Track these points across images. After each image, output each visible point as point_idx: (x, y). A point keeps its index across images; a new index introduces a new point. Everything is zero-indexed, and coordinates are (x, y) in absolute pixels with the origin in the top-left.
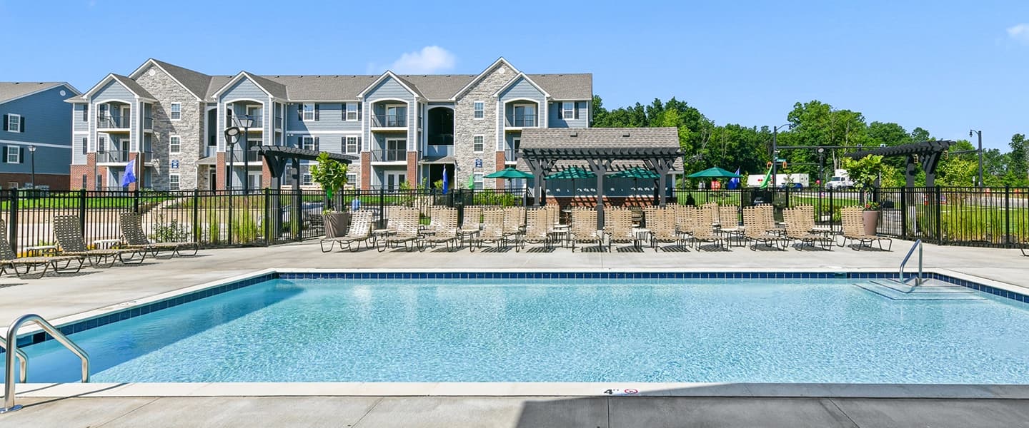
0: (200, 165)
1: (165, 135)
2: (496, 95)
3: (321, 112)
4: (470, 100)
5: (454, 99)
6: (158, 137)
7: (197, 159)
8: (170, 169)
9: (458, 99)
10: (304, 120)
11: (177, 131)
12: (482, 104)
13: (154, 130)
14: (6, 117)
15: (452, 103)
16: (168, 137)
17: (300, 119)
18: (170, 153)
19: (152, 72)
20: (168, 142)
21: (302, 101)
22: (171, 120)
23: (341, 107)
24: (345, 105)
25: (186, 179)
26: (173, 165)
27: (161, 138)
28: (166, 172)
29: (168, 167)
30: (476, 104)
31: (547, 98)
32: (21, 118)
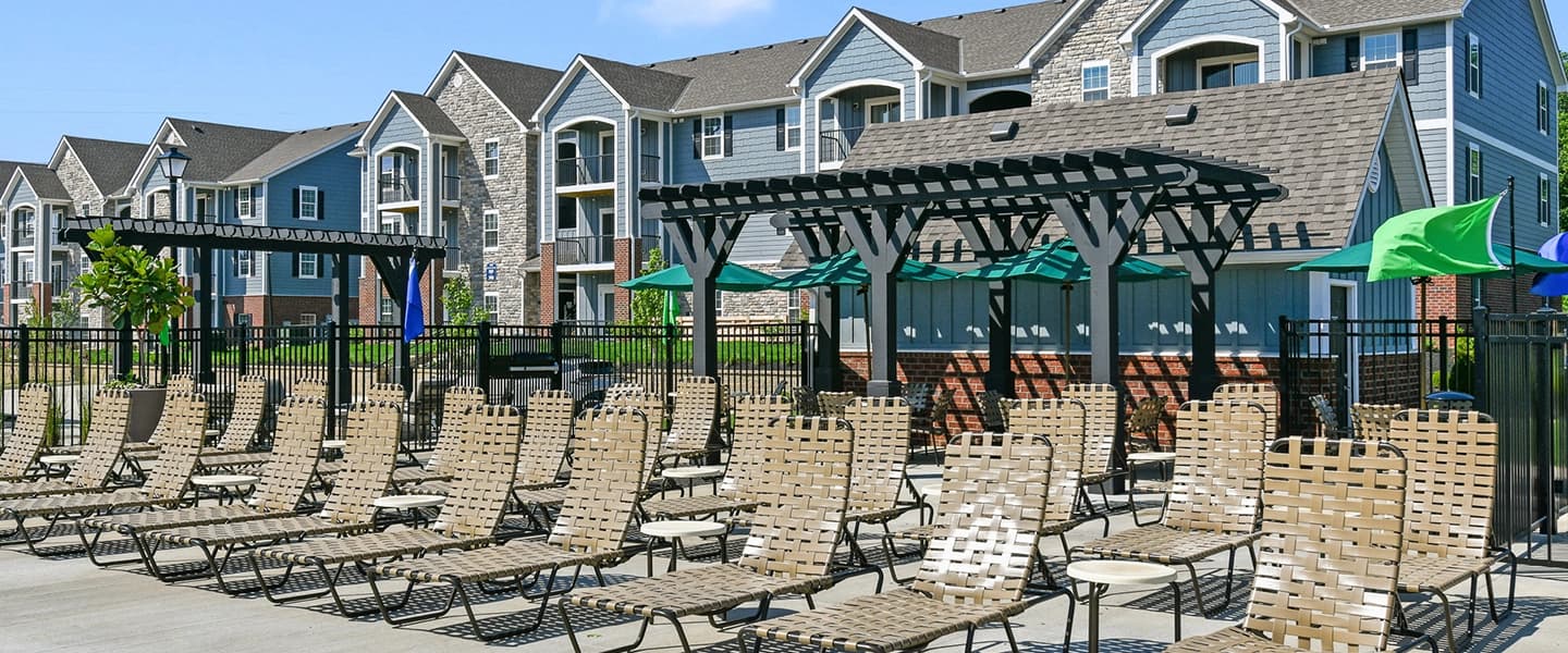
0: (528, 273)
1: (477, 212)
2: (1127, 38)
3: (738, 134)
4: (1072, 65)
5: (1025, 64)
6: (467, 215)
7: (522, 260)
8: (486, 283)
9: (1038, 63)
10: (704, 158)
11: (494, 201)
12: (1104, 69)
13: (461, 204)
14: (296, 192)
15: (1026, 77)
16: (481, 215)
17: (697, 155)
18: (486, 250)
19: (458, 80)
20: (481, 224)
21: (699, 110)
22: (486, 178)
23: (775, 119)
24: (783, 110)
25: (508, 304)
26: (488, 275)
27: (471, 218)
28: (478, 290)
29: (483, 280)
30: (1087, 71)
31: (1289, 27)
32: (319, 192)
